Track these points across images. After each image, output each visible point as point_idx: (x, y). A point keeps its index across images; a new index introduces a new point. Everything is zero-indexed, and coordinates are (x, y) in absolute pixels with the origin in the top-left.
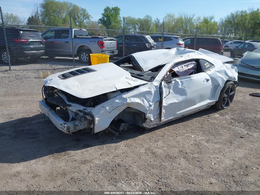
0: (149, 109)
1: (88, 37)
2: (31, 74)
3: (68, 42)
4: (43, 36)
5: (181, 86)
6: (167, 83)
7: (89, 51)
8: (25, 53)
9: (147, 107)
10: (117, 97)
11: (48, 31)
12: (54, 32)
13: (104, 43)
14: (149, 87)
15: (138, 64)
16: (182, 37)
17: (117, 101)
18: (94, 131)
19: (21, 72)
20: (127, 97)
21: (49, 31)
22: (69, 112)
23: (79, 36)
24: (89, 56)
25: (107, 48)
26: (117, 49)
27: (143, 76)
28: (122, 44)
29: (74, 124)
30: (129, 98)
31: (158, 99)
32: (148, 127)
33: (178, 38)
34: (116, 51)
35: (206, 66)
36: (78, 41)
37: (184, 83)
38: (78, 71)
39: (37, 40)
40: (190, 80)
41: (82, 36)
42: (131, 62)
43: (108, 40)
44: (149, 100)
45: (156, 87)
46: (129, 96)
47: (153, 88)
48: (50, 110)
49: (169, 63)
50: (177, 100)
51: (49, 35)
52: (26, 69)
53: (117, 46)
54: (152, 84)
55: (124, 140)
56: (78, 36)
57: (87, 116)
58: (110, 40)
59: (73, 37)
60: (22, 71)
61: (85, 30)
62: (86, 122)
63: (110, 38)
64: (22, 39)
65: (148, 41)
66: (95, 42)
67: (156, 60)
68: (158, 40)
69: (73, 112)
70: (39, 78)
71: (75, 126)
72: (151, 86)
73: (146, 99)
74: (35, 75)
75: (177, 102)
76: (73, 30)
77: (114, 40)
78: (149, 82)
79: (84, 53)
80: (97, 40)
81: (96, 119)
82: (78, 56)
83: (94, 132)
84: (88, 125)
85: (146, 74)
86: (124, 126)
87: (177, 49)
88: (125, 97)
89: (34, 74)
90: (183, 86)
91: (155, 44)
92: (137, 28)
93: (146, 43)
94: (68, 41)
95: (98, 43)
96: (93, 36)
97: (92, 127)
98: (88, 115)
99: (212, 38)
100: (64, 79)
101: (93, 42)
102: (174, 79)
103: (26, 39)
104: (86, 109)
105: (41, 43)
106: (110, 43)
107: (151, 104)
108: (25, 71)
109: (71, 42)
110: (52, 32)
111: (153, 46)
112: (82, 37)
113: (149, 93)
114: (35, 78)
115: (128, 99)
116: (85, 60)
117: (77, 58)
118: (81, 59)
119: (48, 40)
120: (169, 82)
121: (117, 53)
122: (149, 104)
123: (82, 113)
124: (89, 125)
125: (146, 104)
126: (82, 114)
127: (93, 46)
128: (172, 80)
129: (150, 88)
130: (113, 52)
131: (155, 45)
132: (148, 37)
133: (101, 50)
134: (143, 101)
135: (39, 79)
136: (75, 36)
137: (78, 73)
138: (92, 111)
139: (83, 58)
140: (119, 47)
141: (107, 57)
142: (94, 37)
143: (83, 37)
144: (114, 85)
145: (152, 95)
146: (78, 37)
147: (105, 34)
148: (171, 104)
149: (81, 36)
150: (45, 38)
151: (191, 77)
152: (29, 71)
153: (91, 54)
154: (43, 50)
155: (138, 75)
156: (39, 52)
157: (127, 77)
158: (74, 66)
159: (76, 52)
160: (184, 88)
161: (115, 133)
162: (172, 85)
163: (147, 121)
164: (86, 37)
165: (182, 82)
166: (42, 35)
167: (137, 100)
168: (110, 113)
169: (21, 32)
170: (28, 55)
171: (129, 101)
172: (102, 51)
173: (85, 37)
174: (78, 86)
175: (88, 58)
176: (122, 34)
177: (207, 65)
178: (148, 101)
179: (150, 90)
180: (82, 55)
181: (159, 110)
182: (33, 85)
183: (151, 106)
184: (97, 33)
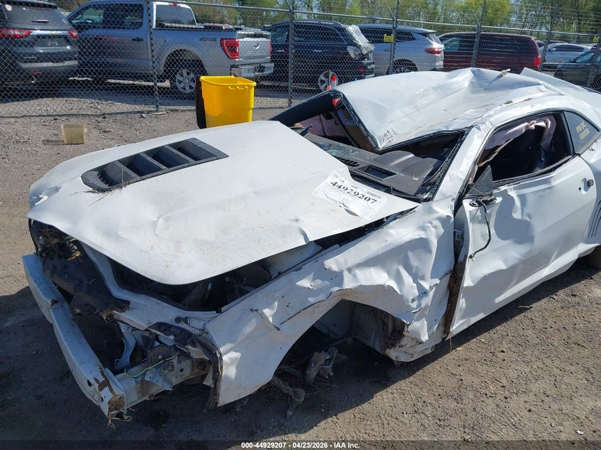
0: (419, 305)
1: (194, 26)
2: (37, 131)
3: (139, 40)
4: (74, 22)
5: (520, 210)
6: (480, 204)
7: (199, 68)
8: (24, 70)
9: (413, 300)
10: (306, 267)
11: (87, 8)
12: (101, 12)
13: (238, 45)
14: (421, 224)
15: (360, 122)
16: (440, 30)
17: (305, 283)
18: (218, 399)
19: (9, 123)
20: (344, 268)
21: (90, 6)
22: (123, 328)
23: (171, 22)
24: (199, 83)
25: (244, 58)
26: (272, 61)
27: (390, 174)
28: (287, 46)
29: (139, 380)
30: (349, 270)
31: (448, 264)
32: (404, 358)
33: (429, 33)
34: (269, 65)
35: (581, 132)
36: (169, 37)
37: (530, 199)
38: (158, 154)
39: (54, 32)
40: (547, 190)
41: (179, 22)
42: (332, 114)
43: (248, 36)
44: (420, 274)
45: (444, 221)
46: (350, 264)
47: (435, 227)
48: (54, 302)
49: (479, 129)
50: (505, 261)
51: (91, 17)
52: (25, 113)
53: (272, 52)
54: (431, 211)
55: (325, 418)
56: (169, 24)
57: (189, 347)
58: (255, 36)
59: (154, 27)
60: (12, 120)
61: (187, 7)
62: (186, 365)
63: (252, 31)
64: (14, 29)
65: (354, 39)
66: (214, 40)
67: (416, 107)
68: (382, 38)
69: (134, 329)
70: (57, 143)
71: (144, 385)
72: (428, 218)
73: (408, 268)
74: (46, 133)
75: (504, 267)
76: (155, 4)
77: (266, 37)
78: (418, 201)
79: (184, 72)
80: (218, 36)
81: (225, 358)
82: (167, 78)
83: (217, 403)
84: (192, 370)
85: (398, 165)
86: (322, 362)
87: (473, 72)
88: (335, 268)
89: (45, 131)
90: (526, 211)
91: (372, 47)
92: (313, 5)
93: (348, 45)
94: (140, 37)
95: (222, 45)
96: (208, 24)
97: (209, 382)
98: (194, 345)
99: (516, 37)
100: (103, 191)
101: (208, 39)
102: (503, 188)
103: (26, 29)
104: (186, 320)
105: (67, 39)
106: (253, 44)
107: (426, 285)
108: (19, 120)
109: (149, 39)
110: (97, 9)
111: (367, 54)
112: (177, 25)
113: (420, 245)
114: (47, 142)
115: (346, 274)
116: (188, 90)
117: (167, 84)
118: (177, 88)
119: (87, 32)
120: (487, 202)
121: (272, 71)
122: (420, 287)
123: (172, 337)
124: (196, 371)
125: (409, 288)
126: (169, 340)
127: (208, 52)
128: (495, 191)
129: (423, 228)
130: (261, 69)
131: (371, 52)
132: (353, 29)
133: (231, 62)
134: (399, 279)
135: (55, 148)
136: (160, 24)
137: (156, 163)
138: (209, 327)
139: (182, 85)
140: (278, 55)
141: (250, 87)
142: (210, 27)
143: (181, 26)
144: (297, 220)
145: (430, 251)
146: (167, 27)
147: (236, 19)
148: (486, 278)
149: (175, 23)
150: (79, 26)
151: (552, 179)
152: (33, 119)
153: (202, 78)
154: (75, 59)
155: (371, 169)
156: (60, 64)
157: (339, 184)
158: (157, 106)
159: (162, 69)
160: (527, 219)
161: (291, 394)
162: (493, 211)
163: (404, 341)
164: (190, 26)
165: (523, 198)
166: (70, 20)
167: (379, 277)
168: (278, 329)
169: (9, 8)
170: (28, 75)
171: (348, 283)
172: (232, 67)
173: (186, 26)
174: (155, 224)
175: (194, 85)
176: (287, 19)
177: (583, 130)
178: (416, 277)
179: (422, 235)
180: (178, 77)
181: (446, 302)
182: (36, 167)
183: (424, 293)
184: (218, 18)
